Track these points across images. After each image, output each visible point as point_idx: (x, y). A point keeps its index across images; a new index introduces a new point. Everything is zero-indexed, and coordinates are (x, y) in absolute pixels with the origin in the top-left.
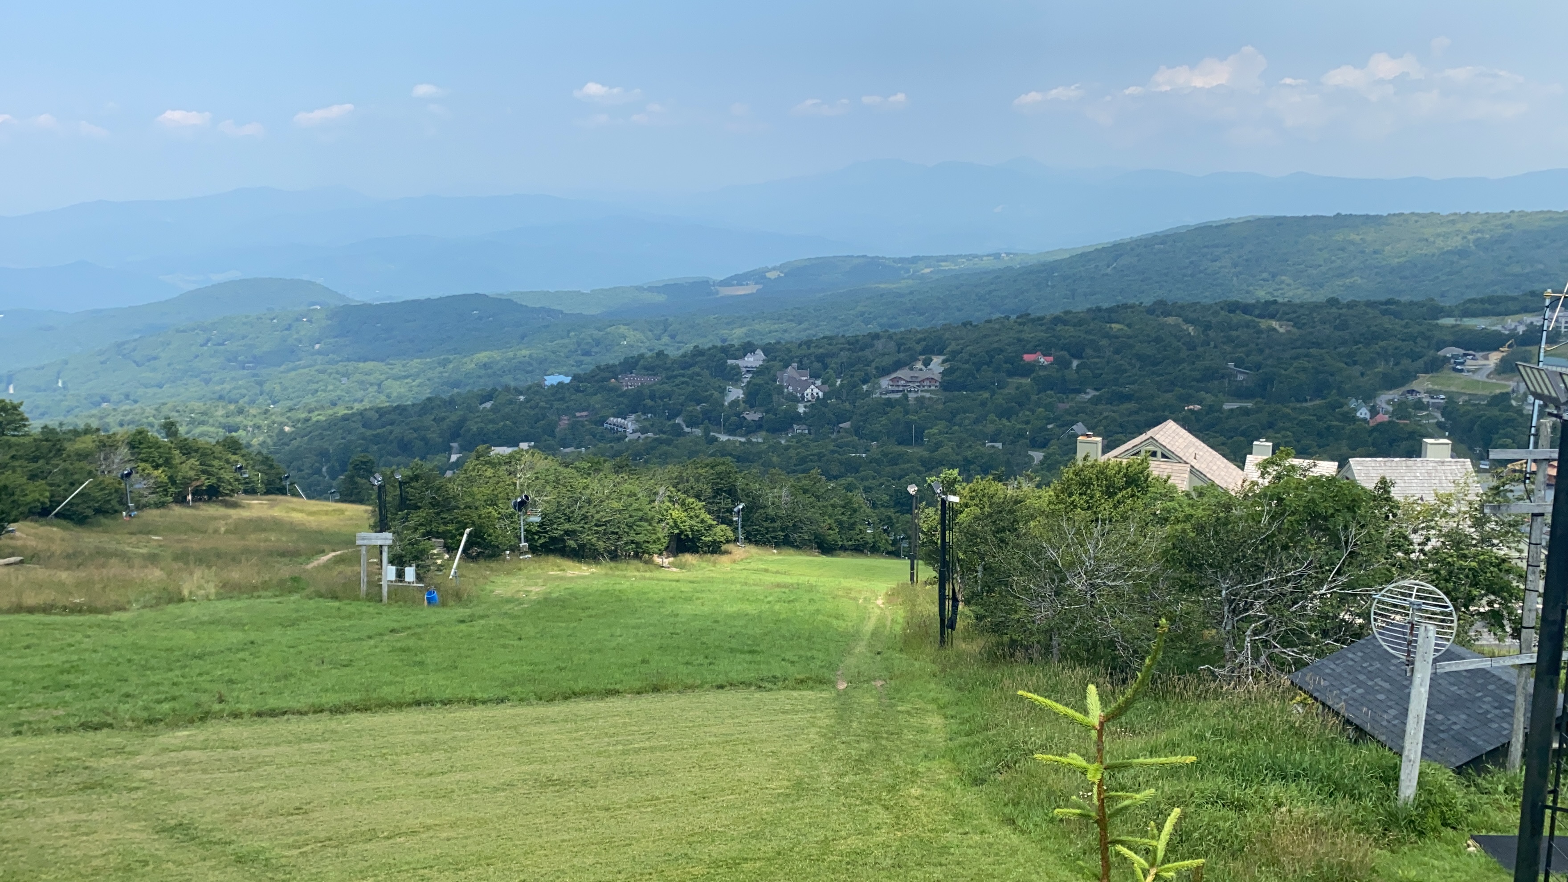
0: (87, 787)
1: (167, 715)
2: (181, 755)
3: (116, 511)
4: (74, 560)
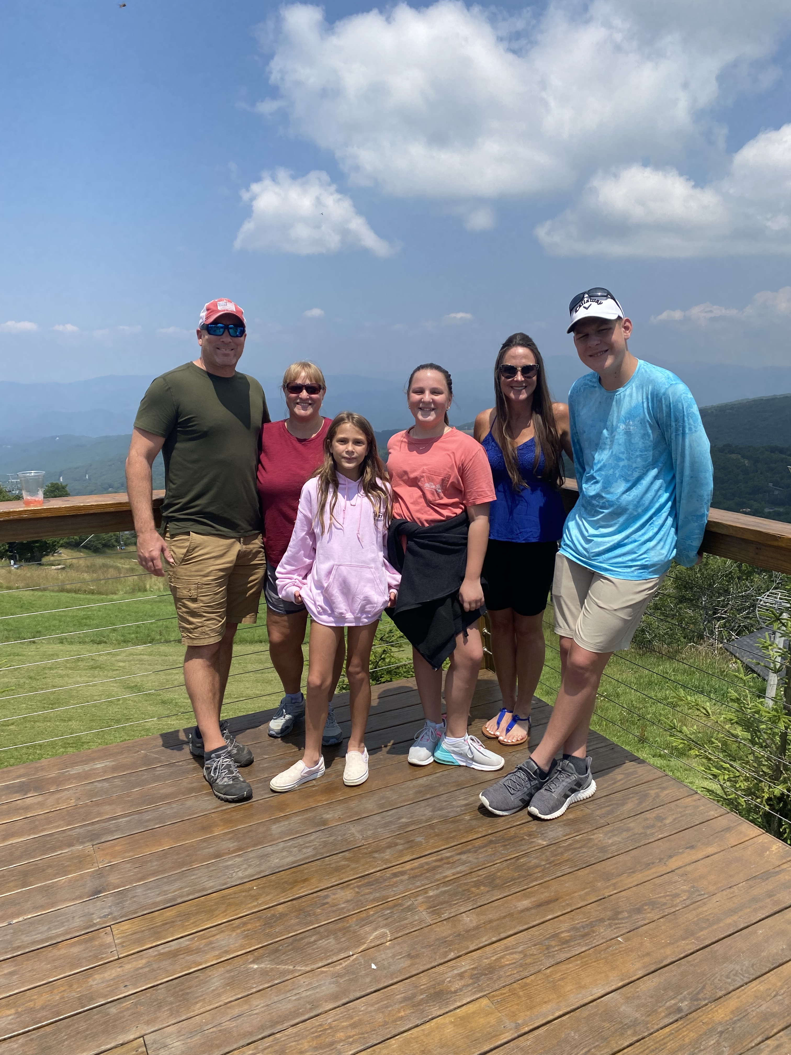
0: (93, 668)
1: (132, 639)
2: (139, 657)
3: (114, 546)
4: (91, 568)
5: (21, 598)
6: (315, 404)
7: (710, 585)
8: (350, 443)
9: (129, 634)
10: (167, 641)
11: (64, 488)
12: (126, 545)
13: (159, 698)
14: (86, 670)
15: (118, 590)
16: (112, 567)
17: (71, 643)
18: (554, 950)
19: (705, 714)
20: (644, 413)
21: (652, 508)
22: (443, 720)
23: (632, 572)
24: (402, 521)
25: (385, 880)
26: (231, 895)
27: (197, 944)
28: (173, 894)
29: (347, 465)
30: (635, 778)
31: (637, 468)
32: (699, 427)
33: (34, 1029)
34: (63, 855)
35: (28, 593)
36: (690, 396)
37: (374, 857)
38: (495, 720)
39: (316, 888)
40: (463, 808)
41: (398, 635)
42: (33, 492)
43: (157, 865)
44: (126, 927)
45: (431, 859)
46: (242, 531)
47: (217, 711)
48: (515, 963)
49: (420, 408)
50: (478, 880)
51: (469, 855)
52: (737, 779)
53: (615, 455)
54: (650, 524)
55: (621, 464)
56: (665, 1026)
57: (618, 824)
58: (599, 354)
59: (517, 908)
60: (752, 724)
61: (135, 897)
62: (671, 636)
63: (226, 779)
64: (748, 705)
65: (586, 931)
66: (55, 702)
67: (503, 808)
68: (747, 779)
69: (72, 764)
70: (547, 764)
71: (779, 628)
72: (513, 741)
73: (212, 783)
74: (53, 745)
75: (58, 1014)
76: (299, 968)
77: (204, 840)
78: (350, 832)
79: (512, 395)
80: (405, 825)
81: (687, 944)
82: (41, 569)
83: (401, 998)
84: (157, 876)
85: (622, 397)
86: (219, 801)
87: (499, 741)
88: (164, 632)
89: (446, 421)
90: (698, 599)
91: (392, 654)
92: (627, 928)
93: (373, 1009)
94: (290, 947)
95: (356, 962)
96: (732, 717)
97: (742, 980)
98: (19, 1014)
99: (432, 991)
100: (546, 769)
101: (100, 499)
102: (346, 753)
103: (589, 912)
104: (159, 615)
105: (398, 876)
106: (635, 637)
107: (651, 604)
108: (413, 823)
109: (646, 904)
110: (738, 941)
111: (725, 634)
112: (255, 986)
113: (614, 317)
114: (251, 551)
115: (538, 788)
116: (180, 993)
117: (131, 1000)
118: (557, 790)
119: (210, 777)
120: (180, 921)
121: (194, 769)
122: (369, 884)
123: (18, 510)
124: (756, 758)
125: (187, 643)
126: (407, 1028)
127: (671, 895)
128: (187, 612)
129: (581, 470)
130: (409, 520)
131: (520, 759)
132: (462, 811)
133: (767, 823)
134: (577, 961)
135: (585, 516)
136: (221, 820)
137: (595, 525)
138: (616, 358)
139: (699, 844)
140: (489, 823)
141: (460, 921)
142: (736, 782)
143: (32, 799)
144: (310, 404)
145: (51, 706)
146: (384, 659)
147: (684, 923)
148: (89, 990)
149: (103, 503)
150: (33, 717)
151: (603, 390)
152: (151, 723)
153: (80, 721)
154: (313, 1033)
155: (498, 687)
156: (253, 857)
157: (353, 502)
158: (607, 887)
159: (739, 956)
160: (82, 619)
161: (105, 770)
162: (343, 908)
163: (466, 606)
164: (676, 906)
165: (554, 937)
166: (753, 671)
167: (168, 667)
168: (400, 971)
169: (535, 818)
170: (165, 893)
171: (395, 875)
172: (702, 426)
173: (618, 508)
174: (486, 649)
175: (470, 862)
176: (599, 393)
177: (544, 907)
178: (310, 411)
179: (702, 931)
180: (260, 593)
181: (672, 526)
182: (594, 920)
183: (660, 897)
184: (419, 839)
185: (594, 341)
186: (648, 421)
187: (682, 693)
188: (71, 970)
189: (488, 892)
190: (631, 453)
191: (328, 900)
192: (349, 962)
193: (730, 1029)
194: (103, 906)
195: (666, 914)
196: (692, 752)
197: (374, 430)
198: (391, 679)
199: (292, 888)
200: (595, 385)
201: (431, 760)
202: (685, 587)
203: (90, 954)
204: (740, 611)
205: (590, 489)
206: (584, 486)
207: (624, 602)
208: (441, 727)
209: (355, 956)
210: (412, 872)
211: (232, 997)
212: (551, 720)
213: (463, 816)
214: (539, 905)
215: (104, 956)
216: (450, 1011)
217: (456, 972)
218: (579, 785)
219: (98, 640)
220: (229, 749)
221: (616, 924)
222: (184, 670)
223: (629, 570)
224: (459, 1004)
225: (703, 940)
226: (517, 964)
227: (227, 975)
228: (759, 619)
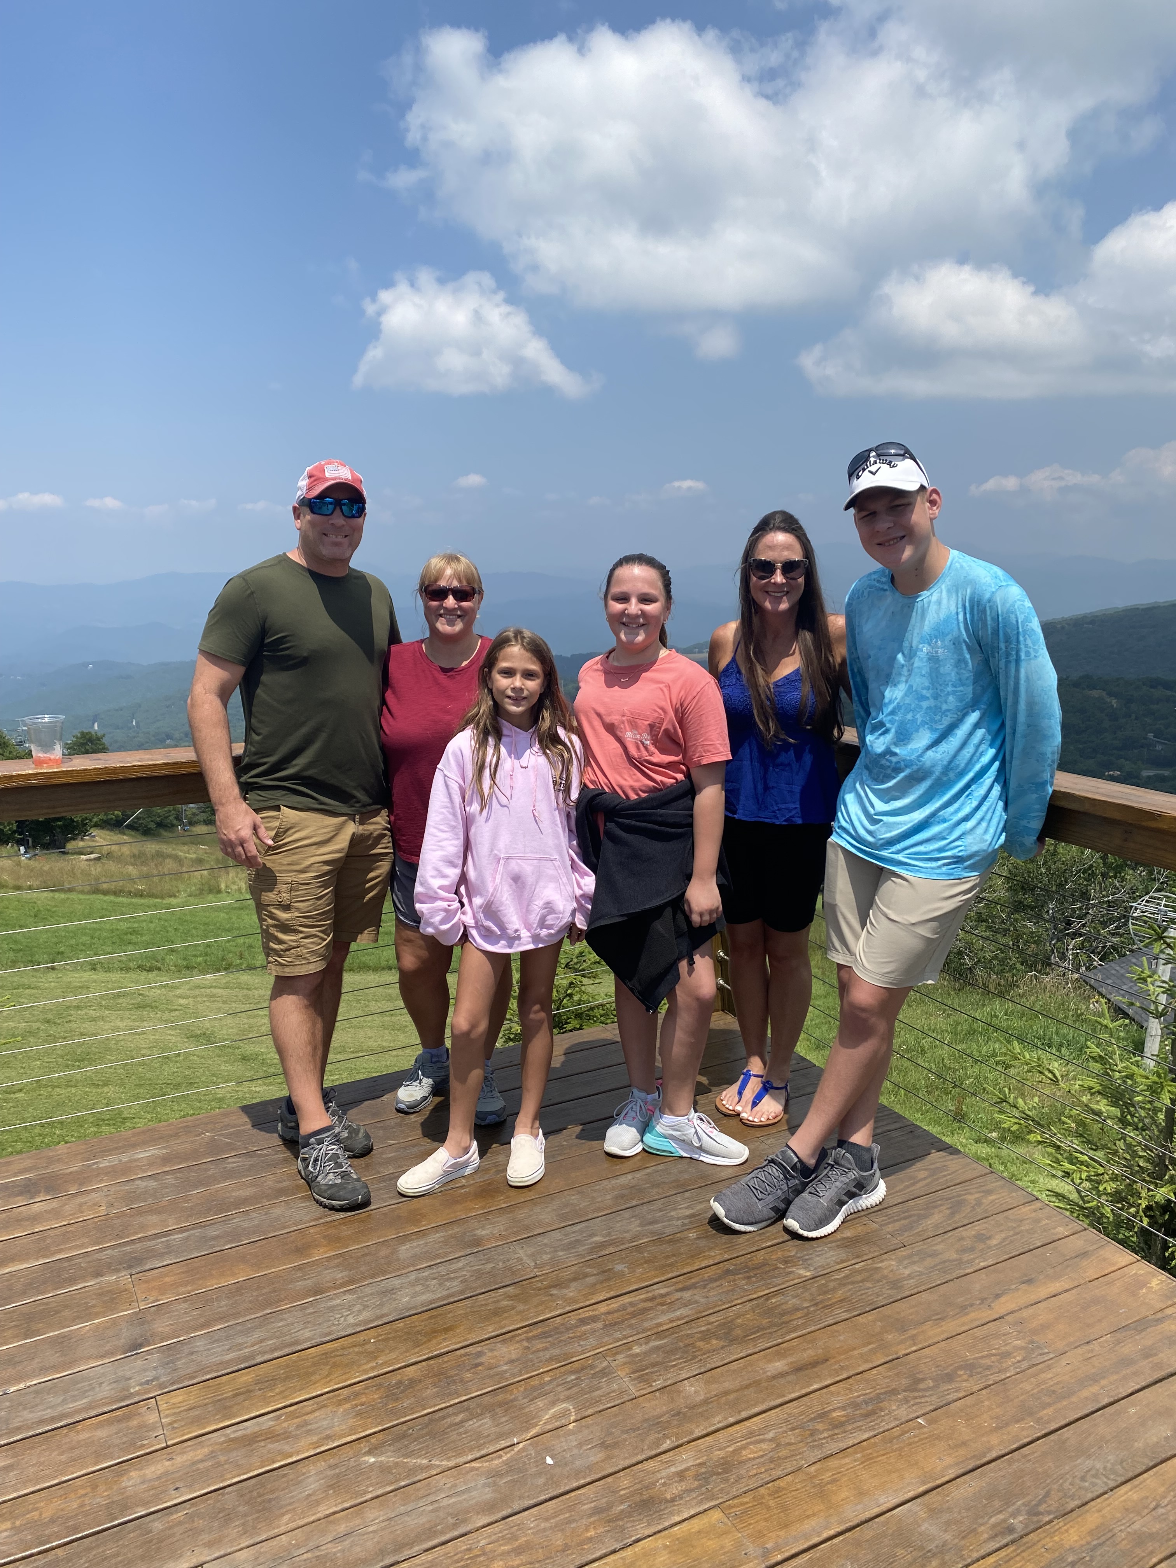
0: (140, 1007)
1: (199, 964)
2: (208, 991)
3: (173, 826)
4: (138, 858)
5: (35, 903)
6: (467, 616)
7: (1061, 886)
8: (518, 676)
9: (195, 956)
10: (251, 968)
11: (99, 739)
12: (191, 823)
13: (238, 1052)
14: (131, 1009)
15: (178, 891)
16: (169, 856)
17: (108, 970)
18: (822, 1436)
19: (1051, 1080)
20: (959, 629)
21: (970, 771)
22: (658, 1088)
23: (939, 867)
24: (597, 792)
25: (568, 1329)
26: (338, 1350)
27: (285, 1425)
28: (252, 1349)
29: (514, 709)
30: (945, 1176)
31: (948, 710)
32: (1041, 651)
33: (40, 1553)
34: (87, 1289)
35: (45, 894)
36: (1028, 604)
37: (552, 1295)
38: (735, 1087)
39: (465, 1340)
40: (686, 1221)
41: (593, 960)
42: (47, 746)
43: (226, 1305)
44: (180, 1398)
45: (637, 1298)
46: (357, 805)
47: (318, 1074)
48: (762, 1456)
49: (624, 624)
50: (708, 1330)
51: (695, 1291)
52: (1101, 1177)
53: (916, 691)
54: (967, 796)
55: (925, 704)
56: (989, 1554)
57: (918, 1247)
58: (892, 542)
59: (765, 1373)
60: (1123, 1095)
61: (192, 1353)
62: (1002, 962)
63: (331, 1176)
64: (1116, 1065)
65: (870, 1408)
66: (85, 1058)
67: (745, 1220)
68: (1114, 1178)
69: (104, 1151)
70: (812, 1155)
71: (1162, 951)
72: (762, 1119)
73: (310, 1182)
74: (80, 1122)
75: (76, 1529)
76: (437, 1463)
77: (300, 1268)
78: (516, 1256)
79: (768, 605)
80: (599, 1247)
81: (1023, 1429)
82: (65, 860)
83: (590, 1508)
84: (228, 1321)
85: (926, 605)
86: (321, 1209)
87: (741, 1120)
88: (246, 953)
89: (663, 639)
90: (1042, 906)
91: (583, 988)
92: (932, 1405)
93: (548, 1525)
94: (424, 1432)
95: (524, 1454)
96: (1092, 1084)
97: (1106, 1483)
98: (16, 1530)
99: (637, 1498)
100: (812, 1162)
101: (146, 757)
102: (512, 1136)
103: (874, 1380)
104: (239, 929)
105: (589, 1324)
106: (947, 963)
107: (972, 914)
108: (612, 1243)
109: (960, 1368)
110: (1101, 1425)
111: (1083, 958)
112: (371, 1489)
113: (913, 487)
114: (371, 834)
115: (798, 1192)
116: (259, 1500)
117: (185, 1509)
118: (827, 1194)
119: (308, 1173)
120: (260, 1390)
121: (285, 1160)
122: (544, 1335)
123: (24, 773)
124: (1129, 1146)
125: (275, 971)
126: (598, 1554)
127: (999, 1354)
128: (275, 926)
129: (863, 713)
130: (607, 790)
131: (772, 1147)
132: (684, 1225)
133: (1146, 1243)
134: (857, 1453)
135: (869, 782)
136: (325, 1237)
137: (886, 796)
138: (916, 549)
139: (1041, 1277)
140: (725, 1243)
141: (680, 1392)
142: (1099, 1182)
143: (41, 1204)
144: (459, 616)
145: (77, 1063)
146: (570, 995)
147: (1018, 1397)
148: (123, 1494)
149: (151, 763)
150: (50, 1079)
151: (897, 594)
152: (225, 1089)
153: (120, 1086)
154: (458, 1561)
155: (741, 1039)
156: (372, 1294)
157: (524, 761)
158: (902, 1342)
159: (1101, 1447)
160: (126, 934)
161: (151, 1162)
162: (505, 1372)
163: (696, 918)
164: (1006, 1370)
165: (821, 1418)
166: (1126, 1015)
167: (253, 1006)
168: (590, 1468)
169: (795, 1236)
170: (240, 1347)
171: (583, 1322)
172: (1045, 649)
173: (918, 770)
174: (721, 982)
175: (696, 1302)
176: (890, 599)
177: (807, 1372)
178: (459, 626)
179: (1044, 1408)
180: (384, 896)
181: (1000, 798)
182: (883, 1391)
183: (982, 1357)
184: (619, 1267)
185: (884, 524)
186: (965, 641)
187: (1017, 1047)
188: (95, 1464)
189: (723, 1348)
190: (939, 688)
191: (482, 1359)
192: (513, 1452)
193: (1087, 1559)
194: (145, 1367)
195: (991, 1382)
196: (1031, 1137)
197: (554, 654)
198: (581, 1025)
199: (429, 1340)
200: (886, 587)
201: (639, 1148)
202: (1023, 888)
203: (125, 1439)
204: (1105, 924)
205: (877, 743)
206: (869, 738)
207: (925, 913)
208: (655, 1100)
209: (521, 1445)
210: (610, 1317)
211: (336, 1505)
212: (819, 1089)
213: (686, 1233)
214: (799, 1369)
215: (145, 1442)
216: (665, 1529)
217: (673, 1469)
218: (861, 1187)
219: (148, 965)
220: (337, 1130)
221: (915, 1398)
222: (270, 1012)
223: (934, 864)
224: (677, 1519)
225: (1048, 1423)
226: (766, 1457)
227: (330, 1473)
228: (1133, 936)
